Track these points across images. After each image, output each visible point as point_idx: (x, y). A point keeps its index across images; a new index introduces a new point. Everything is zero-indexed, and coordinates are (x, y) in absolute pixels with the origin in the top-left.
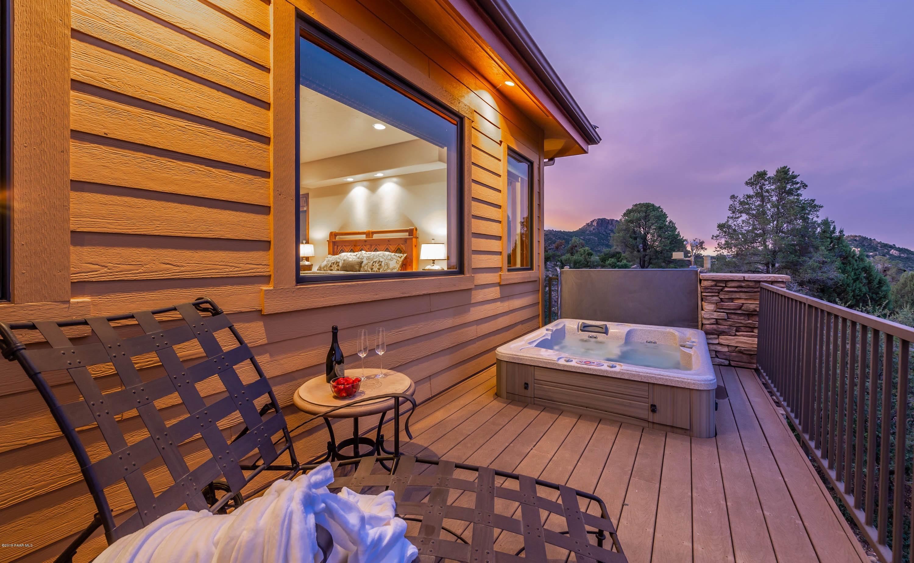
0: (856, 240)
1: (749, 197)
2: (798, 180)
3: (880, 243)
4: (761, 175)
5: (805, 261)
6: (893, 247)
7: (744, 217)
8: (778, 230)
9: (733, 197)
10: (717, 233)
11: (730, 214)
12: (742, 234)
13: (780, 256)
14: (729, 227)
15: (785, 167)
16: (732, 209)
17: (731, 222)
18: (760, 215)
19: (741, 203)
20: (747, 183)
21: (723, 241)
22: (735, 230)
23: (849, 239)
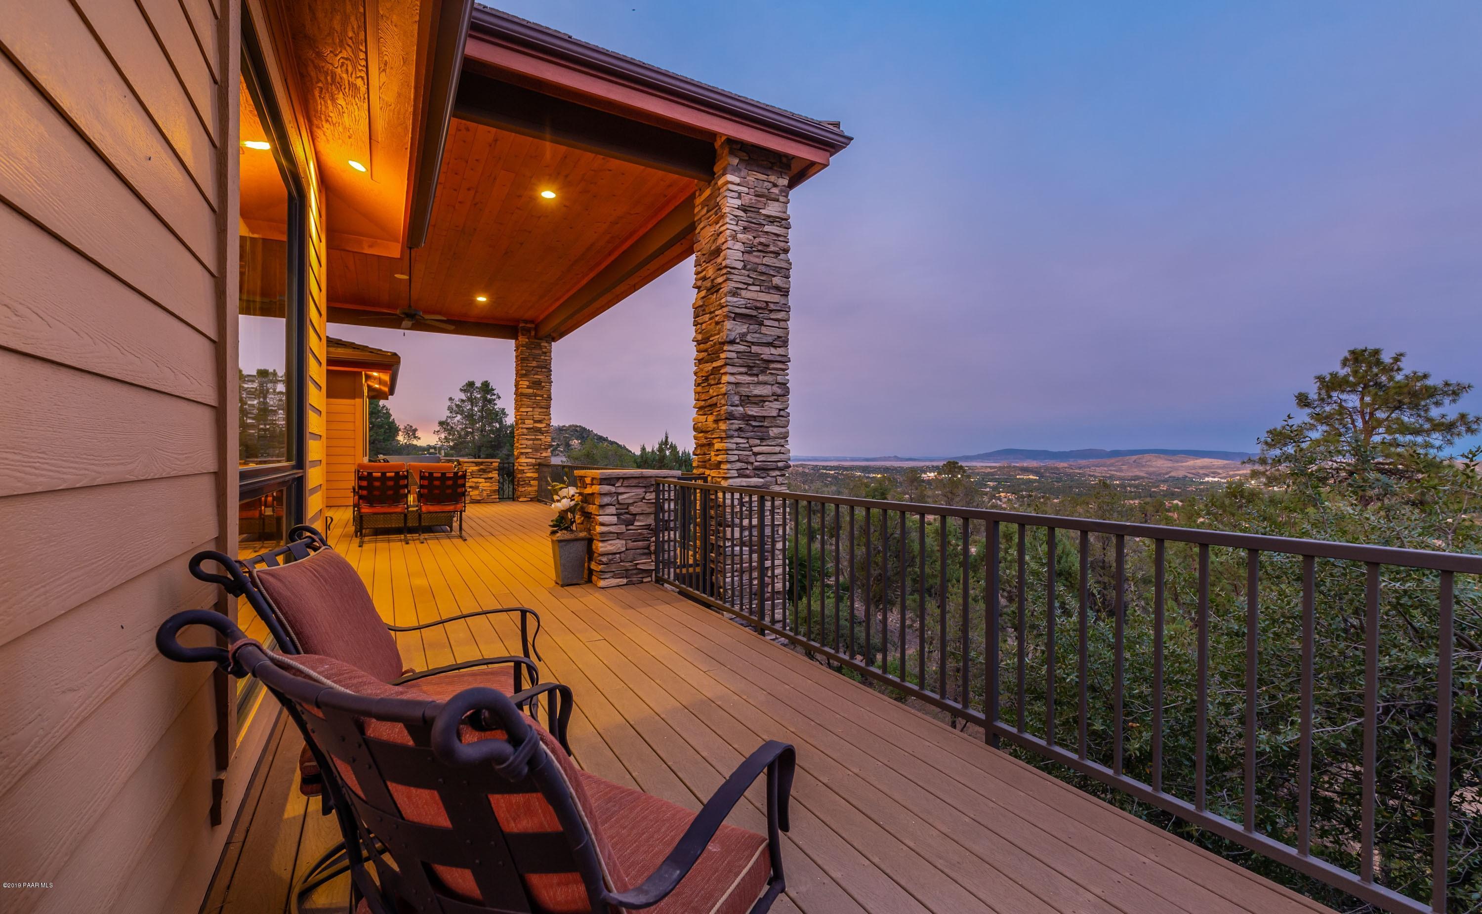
0: (577, 431)
1: (463, 401)
2: (495, 392)
3: (596, 435)
4: (471, 384)
5: (498, 454)
6: (605, 439)
7: (459, 417)
8: (482, 430)
9: (451, 399)
10: (438, 428)
11: (448, 413)
12: (457, 431)
13: (484, 449)
14: (448, 424)
15: (487, 382)
16: (450, 409)
17: (449, 420)
18: (470, 417)
19: (457, 406)
20: (461, 390)
21: (443, 436)
22: (452, 427)
23: (571, 429)
